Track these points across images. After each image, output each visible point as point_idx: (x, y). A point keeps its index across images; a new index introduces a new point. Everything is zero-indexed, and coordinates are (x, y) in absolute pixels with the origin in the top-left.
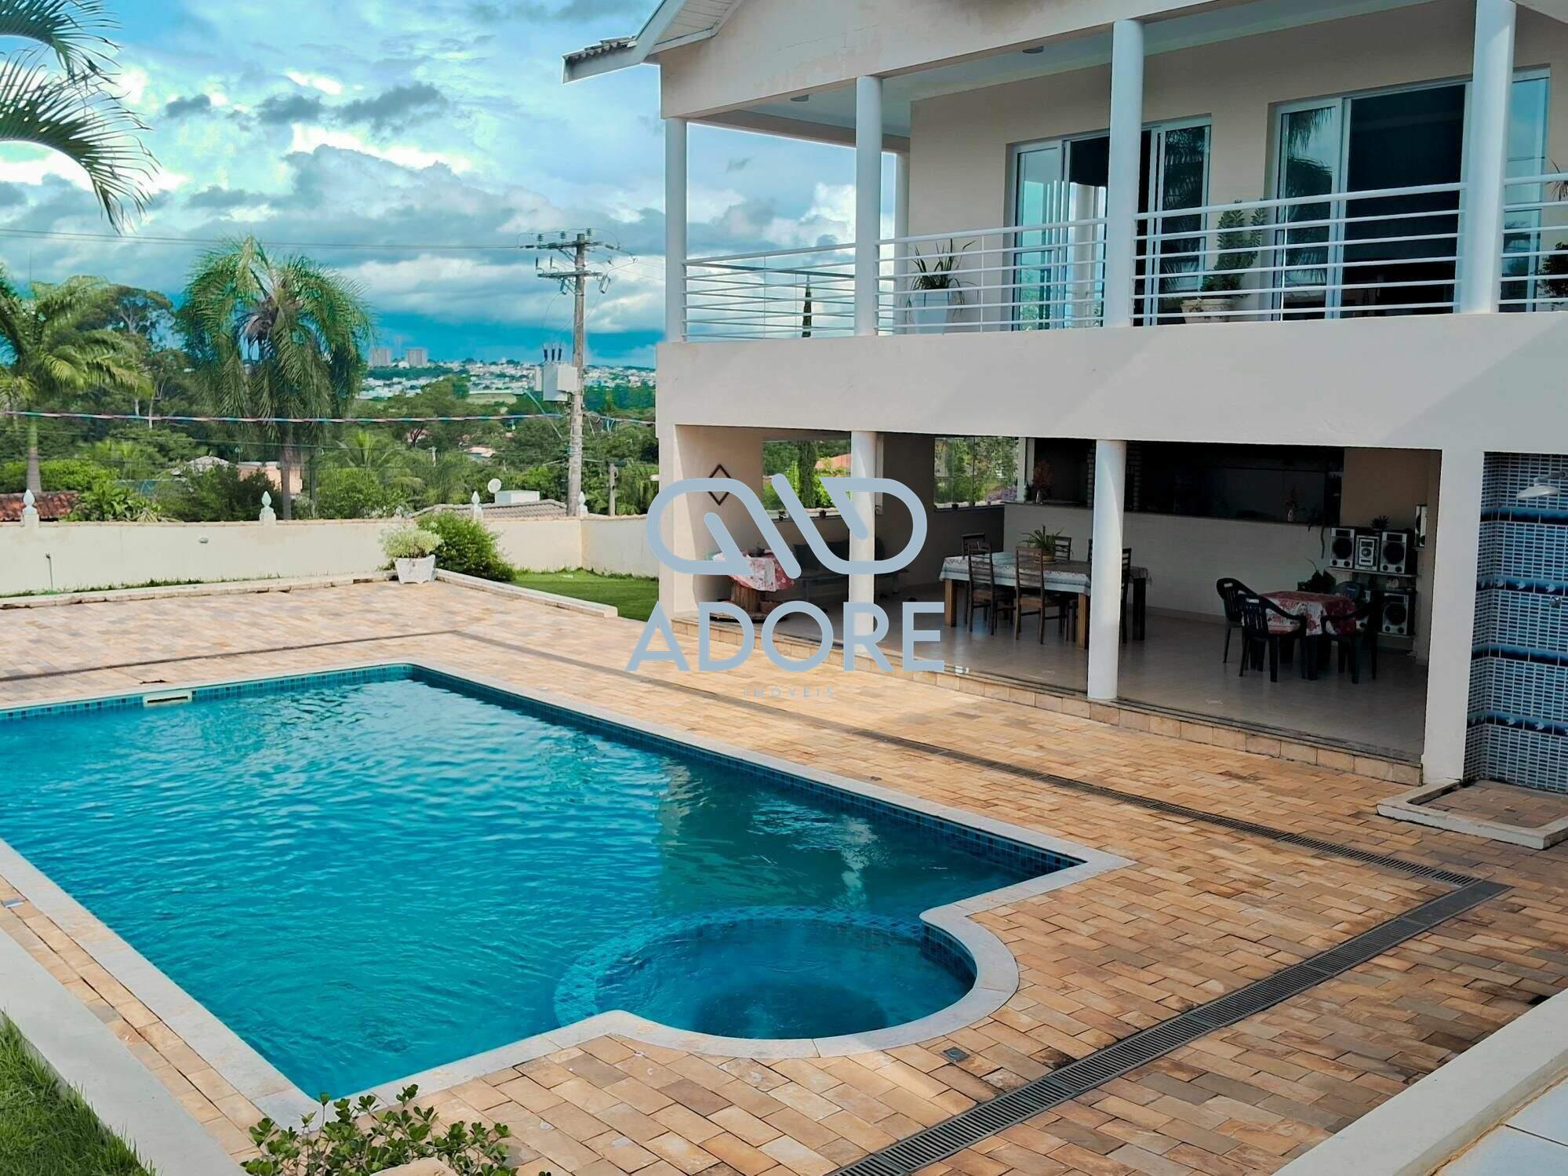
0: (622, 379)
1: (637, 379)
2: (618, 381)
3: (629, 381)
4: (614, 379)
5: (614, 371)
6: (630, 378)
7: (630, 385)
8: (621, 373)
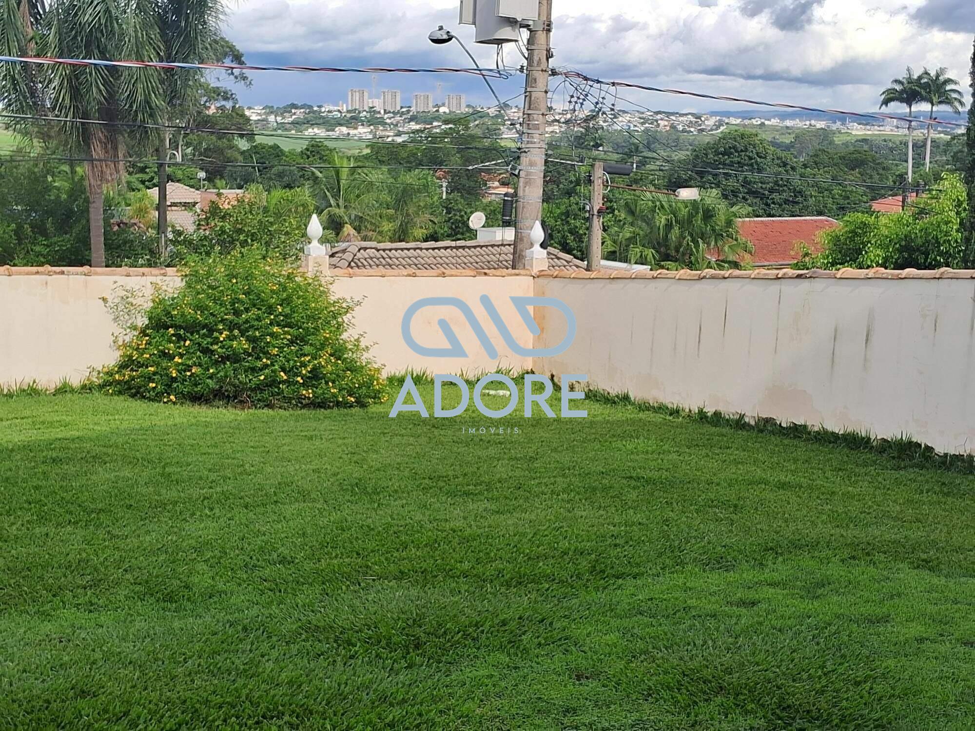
0: (652, 123)
1: (666, 123)
2: (647, 125)
3: (658, 125)
4: (642, 124)
5: (644, 116)
6: (659, 122)
7: (659, 129)
8: (651, 118)
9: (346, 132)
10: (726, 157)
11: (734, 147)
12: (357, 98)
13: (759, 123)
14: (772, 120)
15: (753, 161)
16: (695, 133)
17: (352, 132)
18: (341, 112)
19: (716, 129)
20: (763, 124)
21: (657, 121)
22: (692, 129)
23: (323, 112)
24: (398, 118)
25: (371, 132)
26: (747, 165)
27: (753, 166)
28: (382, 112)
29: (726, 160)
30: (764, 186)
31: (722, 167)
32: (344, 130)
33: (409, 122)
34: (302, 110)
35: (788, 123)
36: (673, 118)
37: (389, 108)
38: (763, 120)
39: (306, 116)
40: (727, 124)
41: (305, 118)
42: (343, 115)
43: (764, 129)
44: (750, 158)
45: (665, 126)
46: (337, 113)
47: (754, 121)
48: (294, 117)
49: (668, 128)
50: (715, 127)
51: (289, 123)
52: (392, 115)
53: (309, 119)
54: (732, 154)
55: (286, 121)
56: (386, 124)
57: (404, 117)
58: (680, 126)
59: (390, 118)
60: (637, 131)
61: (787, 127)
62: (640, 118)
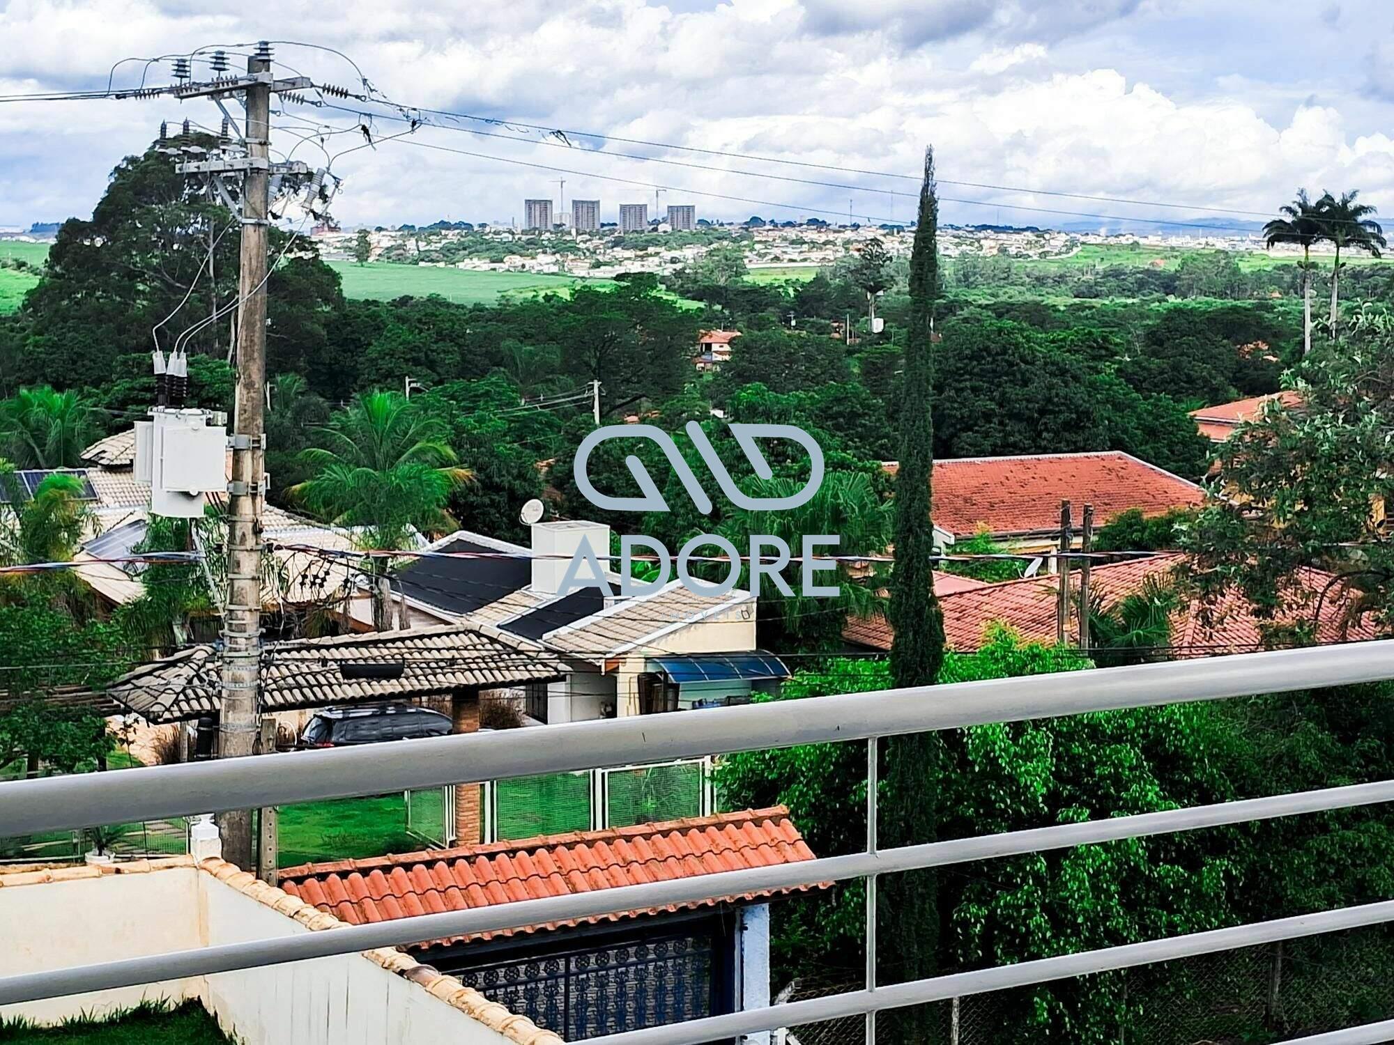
0: (971, 244)
1: (993, 243)
2: (964, 247)
4: (958, 245)
7: (981, 253)
8: (971, 236)
9: (521, 264)
10: (975, 363)
11: (987, 349)
12: (538, 213)
13: (1131, 241)
14: (1150, 237)
15: (1015, 368)
16: (1035, 258)
17: (528, 262)
18: (513, 234)
19: (1067, 253)
20: (1135, 244)
21: (978, 241)
22: (1031, 253)
23: (487, 234)
24: (596, 241)
25: (556, 263)
26: (1007, 374)
27: (1014, 375)
28: (574, 232)
29: (974, 368)
30: (1030, 406)
31: (968, 377)
32: (518, 260)
33: (612, 247)
34: (457, 231)
35: (1174, 241)
36: (1003, 236)
37: (584, 226)
38: (1136, 238)
39: (462, 239)
40: (1083, 243)
41: (461, 243)
42: (517, 237)
43: (1137, 251)
44: (1011, 364)
45: (991, 248)
46: (507, 235)
47: (1123, 240)
48: (444, 242)
49: (995, 252)
50: (1064, 249)
51: (436, 251)
52: (587, 237)
53: (466, 244)
54: (984, 358)
55: (433, 248)
56: (579, 249)
57: (606, 239)
58: (1013, 248)
59: (585, 242)
60: (950, 257)
61: (1173, 249)
62: (955, 237)
